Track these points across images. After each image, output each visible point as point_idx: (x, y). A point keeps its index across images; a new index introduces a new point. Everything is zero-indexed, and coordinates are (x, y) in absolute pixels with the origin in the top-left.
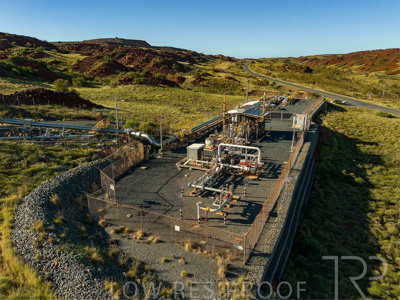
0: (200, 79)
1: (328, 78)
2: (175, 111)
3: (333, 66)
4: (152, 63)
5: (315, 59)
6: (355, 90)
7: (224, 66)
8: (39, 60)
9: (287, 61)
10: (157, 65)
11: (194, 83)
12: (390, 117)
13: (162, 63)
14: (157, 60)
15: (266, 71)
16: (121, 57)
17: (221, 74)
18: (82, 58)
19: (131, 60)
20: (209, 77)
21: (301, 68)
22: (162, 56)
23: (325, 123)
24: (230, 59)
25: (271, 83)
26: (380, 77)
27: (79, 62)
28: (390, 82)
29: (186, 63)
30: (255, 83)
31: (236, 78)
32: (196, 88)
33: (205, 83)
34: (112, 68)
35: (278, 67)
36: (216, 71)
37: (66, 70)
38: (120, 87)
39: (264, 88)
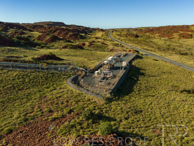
0: (91, 44)
1: (144, 41)
3: (148, 34)
4: (69, 35)
7: (99, 34)
8: (22, 36)
10: (71, 36)
11: (89, 46)
13: (73, 35)
14: (71, 33)
15: (118, 37)
16: (54, 32)
17: (99, 40)
18: (40, 34)
19: (59, 33)
20: (94, 43)
21: (134, 35)
22: (72, 31)
25: (120, 44)
27: (40, 36)
29: (83, 34)
30: (113, 45)
31: (105, 42)
32: (90, 49)
33: (93, 46)
34: (54, 39)
35: (124, 35)
36: (97, 38)
37: (34, 40)
39: (116, 48)
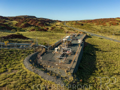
0: (53, 28)
1: (88, 27)
2: (48, 38)
3: (89, 23)
4: (38, 23)
5: (84, 21)
6: (94, 31)
7: (58, 24)
8: (4, 23)
9: (76, 21)
10: (39, 24)
11: (51, 30)
12: (102, 39)
13: (41, 23)
14: (40, 22)
15: (70, 25)
16: (28, 21)
17: (58, 27)
18: (17, 22)
19: (32, 22)
20: (55, 28)
21: (80, 24)
22: (41, 21)
23: (86, 41)
24: (60, 21)
25: (72, 29)
26: (101, 27)
27: (17, 23)
28: (104, 28)
29: (48, 23)
30: (68, 29)
31: (62, 28)
32: (52, 31)
33: (54, 30)
34: (27, 25)
35: (74, 24)
36: (57, 25)
37: (13, 26)
38: (31, 32)
39: (70, 31)
